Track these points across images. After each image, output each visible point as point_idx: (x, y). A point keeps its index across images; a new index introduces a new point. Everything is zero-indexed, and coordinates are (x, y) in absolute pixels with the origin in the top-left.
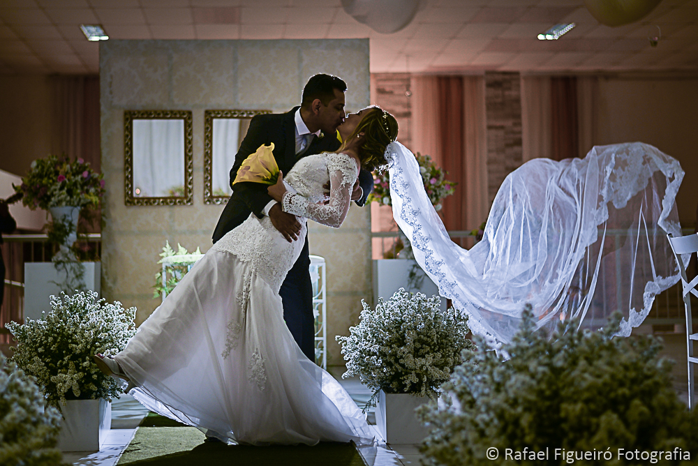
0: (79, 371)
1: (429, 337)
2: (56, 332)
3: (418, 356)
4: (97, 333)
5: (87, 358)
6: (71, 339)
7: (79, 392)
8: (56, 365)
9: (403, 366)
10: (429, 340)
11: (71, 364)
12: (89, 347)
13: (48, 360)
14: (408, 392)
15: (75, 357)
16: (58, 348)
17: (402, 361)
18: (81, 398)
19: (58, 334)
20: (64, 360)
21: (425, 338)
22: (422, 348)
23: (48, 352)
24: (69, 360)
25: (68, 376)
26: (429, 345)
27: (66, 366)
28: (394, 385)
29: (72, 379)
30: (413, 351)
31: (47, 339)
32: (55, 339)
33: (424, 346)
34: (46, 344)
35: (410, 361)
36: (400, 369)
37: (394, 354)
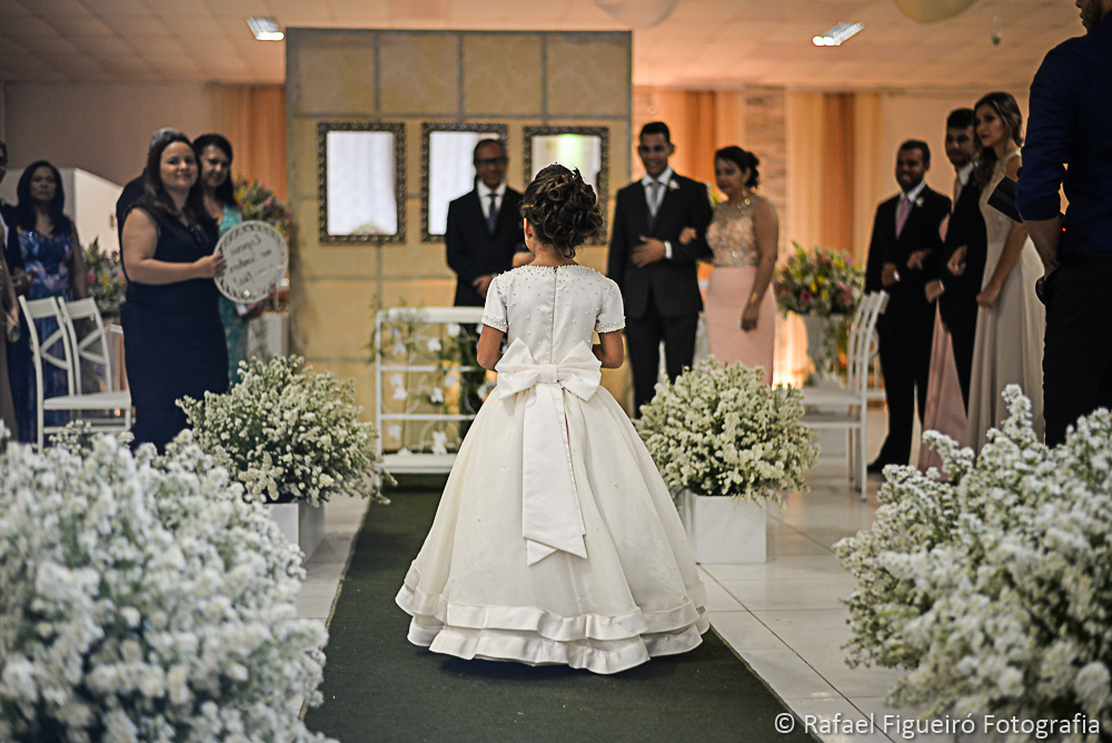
0: (276, 465)
1: (756, 421)
2: (245, 412)
3: (742, 448)
4: (301, 413)
5: (288, 448)
6: (266, 421)
7: (277, 494)
8: (245, 456)
9: (720, 460)
10: (756, 426)
11: (267, 456)
12: (290, 432)
13: (235, 450)
14: (728, 494)
15: (271, 447)
16: (249, 433)
17: (719, 454)
18: (278, 502)
19: (248, 414)
20: (255, 450)
21: (750, 423)
22: (745, 436)
23: (235, 439)
24: (264, 449)
25: (262, 473)
26: (755, 431)
27: (260, 459)
28: (708, 484)
29: (267, 476)
30: (734, 440)
31: (233, 421)
32: (244, 421)
33: (749, 433)
34: (232, 429)
35: (730, 454)
36: (716, 464)
37: (710, 446)
